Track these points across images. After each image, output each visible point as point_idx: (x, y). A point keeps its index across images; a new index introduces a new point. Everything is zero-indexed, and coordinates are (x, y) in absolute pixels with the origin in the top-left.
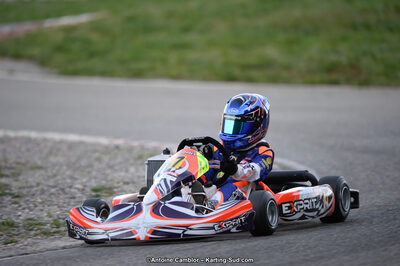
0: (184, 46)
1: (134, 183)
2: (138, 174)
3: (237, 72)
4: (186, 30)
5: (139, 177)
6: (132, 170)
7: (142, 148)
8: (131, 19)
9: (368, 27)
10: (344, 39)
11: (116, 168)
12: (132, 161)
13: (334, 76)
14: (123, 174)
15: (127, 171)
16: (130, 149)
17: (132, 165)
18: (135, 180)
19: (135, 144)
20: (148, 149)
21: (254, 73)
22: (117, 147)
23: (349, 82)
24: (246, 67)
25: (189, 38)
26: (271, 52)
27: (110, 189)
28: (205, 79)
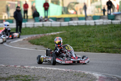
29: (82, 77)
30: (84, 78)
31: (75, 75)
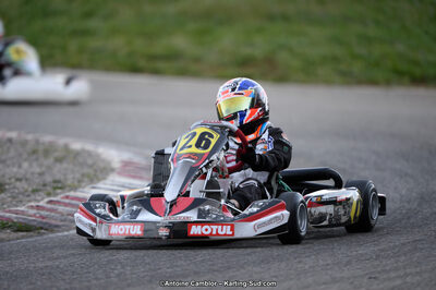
29: (59, 160)
30: (65, 165)
31: (34, 152)
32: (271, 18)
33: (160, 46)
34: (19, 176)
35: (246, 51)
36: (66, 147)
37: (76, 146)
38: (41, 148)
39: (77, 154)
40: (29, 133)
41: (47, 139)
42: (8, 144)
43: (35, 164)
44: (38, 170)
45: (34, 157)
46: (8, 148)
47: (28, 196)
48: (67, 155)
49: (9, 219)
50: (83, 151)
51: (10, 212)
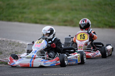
0: (23, 13)
1: (8, 51)
2: (10, 48)
3: (38, 21)
4: (24, 8)
5: (10, 49)
6: (8, 47)
7: (11, 41)
8: (8, 4)
9: (76, 10)
10: (69, 13)
11: (3, 46)
12: (8, 45)
13: (66, 24)
14: (5, 48)
15: (6, 47)
16: (7, 41)
17: (8, 46)
18: (8, 50)
19: (9, 40)
20: (12, 42)
21: (43, 22)
22: (4, 41)
23: (70, 25)
24: (41, 20)
25: (25, 10)
26: (48, 16)
27: (1, 52)
28: (29, 22)
32: (72, 10)
33: (43, 17)
34: (6, 50)
35: (66, 18)
36: (18, 43)
37: (21, 42)
38: (12, 43)
39: (21, 44)
40: (8, 39)
41: (13, 40)
42: (3, 42)
43: (10, 47)
44: (11, 49)
45: (10, 45)
46: (3, 43)
47: (9, 55)
48: (19, 45)
49: (4, 61)
50: (23, 43)
51: (4, 59)
